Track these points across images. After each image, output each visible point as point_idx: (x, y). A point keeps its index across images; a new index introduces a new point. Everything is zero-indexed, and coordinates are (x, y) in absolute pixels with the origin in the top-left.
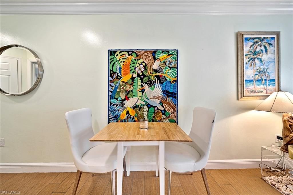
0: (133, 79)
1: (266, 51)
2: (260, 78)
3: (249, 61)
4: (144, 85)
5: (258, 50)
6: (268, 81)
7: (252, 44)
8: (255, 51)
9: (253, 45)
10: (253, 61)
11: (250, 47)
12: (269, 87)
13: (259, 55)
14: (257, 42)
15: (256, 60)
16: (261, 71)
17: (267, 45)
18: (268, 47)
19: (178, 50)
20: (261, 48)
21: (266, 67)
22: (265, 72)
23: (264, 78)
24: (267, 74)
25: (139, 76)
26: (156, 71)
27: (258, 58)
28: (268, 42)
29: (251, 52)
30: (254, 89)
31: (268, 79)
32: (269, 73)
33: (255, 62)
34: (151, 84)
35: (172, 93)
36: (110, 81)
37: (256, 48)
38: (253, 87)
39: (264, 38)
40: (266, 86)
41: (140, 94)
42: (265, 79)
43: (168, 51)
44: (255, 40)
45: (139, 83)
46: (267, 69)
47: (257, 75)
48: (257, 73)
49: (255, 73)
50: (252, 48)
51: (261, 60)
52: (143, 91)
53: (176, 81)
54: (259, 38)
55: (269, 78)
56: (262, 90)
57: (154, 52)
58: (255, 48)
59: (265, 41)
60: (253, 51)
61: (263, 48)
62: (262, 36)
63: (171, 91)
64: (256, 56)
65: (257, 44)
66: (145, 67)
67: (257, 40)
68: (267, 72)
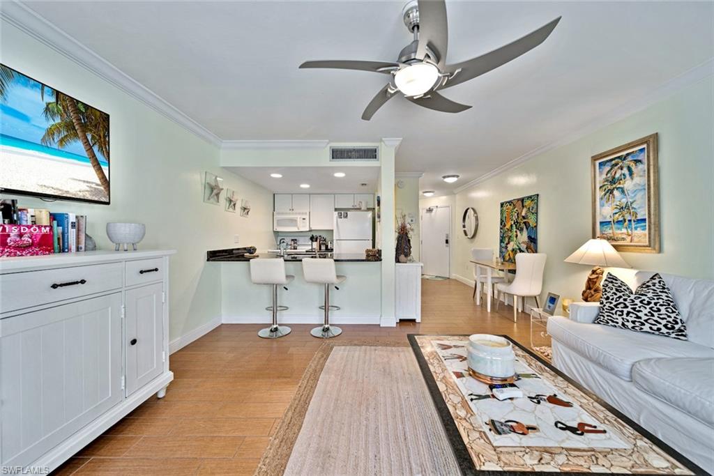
0: (511, 225)
1: (631, 173)
2: (621, 219)
3: (605, 194)
4: (518, 231)
5: (617, 176)
6: (634, 221)
7: (608, 168)
8: (614, 178)
9: (611, 169)
10: (610, 193)
11: (607, 175)
12: (636, 232)
13: (620, 183)
14: (616, 165)
15: (615, 192)
16: (622, 208)
17: (632, 165)
18: (633, 168)
19: (538, 195)
20: (623, 172)
21: (631, 200)
22: (628, 209)
23: (628, 217)
24: (632, 211)
25: (514, 223)
26: (524, 217)
27: (617, 189)
28: (635, 159)
29: (607, 181)
30: (612, 235)
31: (633, 218)
32: (635, 209)
33: (613, 195)
34: (521, 230)
35: (534, 239)
36: (501, 228)
37: (616, 173)
38: (611, 231)
39: (628, 155)
40: (631, 230)
41: (515, 239)
42: (630, 219)
43: (530, 197)
44: (613, 162)
45: (515, 230)
46: (631, 203)
47: (616, 213)
48: (617, 211)
49: (614, 212)
50: (609, 175)
51: (623, 191)
52: (517, 236)
53: (536, 226)
54: (619, 157)
55: (636, 217)
56: (624, 236)
57: (522, 200)
58: (613, 174)
59: (630, 158)
60: (610, 179)
61: (625, 171)
62: (624, 153)
63: (533, 237)
64: (614, 186)
65: (616, 168)
66: (518, 214)
67: (616, 160)
68: (633, 208)
